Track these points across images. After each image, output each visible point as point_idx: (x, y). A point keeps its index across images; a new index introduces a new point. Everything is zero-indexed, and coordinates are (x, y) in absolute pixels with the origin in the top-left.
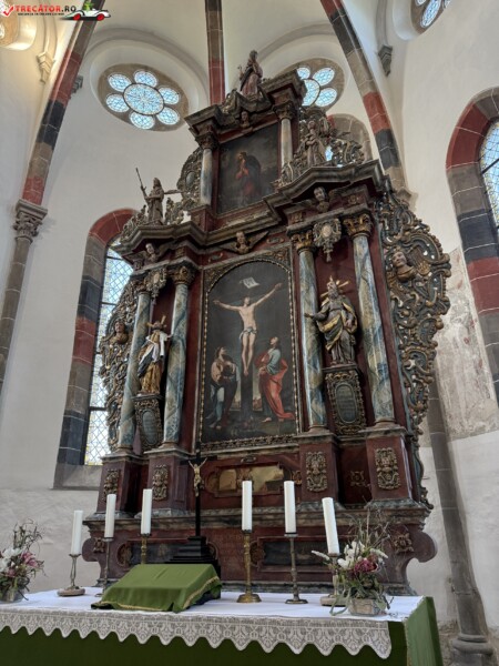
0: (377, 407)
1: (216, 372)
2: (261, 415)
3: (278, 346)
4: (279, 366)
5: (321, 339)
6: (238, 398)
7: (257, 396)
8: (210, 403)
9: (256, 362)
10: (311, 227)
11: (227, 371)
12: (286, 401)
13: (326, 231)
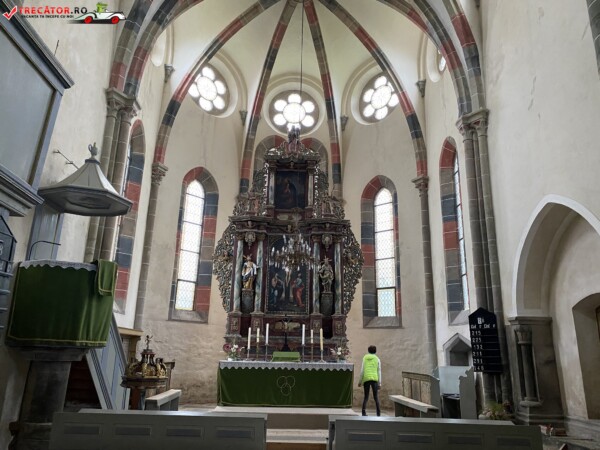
0: (336, 308)
1: (274, 283)
2: (293, 303)
3: (301, 277)
4: (301, 286)
5: (320, 280)
6: (283, 295)
7: (291, 296)
8: (271, 296)
9: (291, 282)
10: (321, 235)
11: (279, 283)
12: (303, 299)
13: (327, 239)
